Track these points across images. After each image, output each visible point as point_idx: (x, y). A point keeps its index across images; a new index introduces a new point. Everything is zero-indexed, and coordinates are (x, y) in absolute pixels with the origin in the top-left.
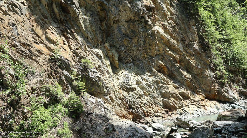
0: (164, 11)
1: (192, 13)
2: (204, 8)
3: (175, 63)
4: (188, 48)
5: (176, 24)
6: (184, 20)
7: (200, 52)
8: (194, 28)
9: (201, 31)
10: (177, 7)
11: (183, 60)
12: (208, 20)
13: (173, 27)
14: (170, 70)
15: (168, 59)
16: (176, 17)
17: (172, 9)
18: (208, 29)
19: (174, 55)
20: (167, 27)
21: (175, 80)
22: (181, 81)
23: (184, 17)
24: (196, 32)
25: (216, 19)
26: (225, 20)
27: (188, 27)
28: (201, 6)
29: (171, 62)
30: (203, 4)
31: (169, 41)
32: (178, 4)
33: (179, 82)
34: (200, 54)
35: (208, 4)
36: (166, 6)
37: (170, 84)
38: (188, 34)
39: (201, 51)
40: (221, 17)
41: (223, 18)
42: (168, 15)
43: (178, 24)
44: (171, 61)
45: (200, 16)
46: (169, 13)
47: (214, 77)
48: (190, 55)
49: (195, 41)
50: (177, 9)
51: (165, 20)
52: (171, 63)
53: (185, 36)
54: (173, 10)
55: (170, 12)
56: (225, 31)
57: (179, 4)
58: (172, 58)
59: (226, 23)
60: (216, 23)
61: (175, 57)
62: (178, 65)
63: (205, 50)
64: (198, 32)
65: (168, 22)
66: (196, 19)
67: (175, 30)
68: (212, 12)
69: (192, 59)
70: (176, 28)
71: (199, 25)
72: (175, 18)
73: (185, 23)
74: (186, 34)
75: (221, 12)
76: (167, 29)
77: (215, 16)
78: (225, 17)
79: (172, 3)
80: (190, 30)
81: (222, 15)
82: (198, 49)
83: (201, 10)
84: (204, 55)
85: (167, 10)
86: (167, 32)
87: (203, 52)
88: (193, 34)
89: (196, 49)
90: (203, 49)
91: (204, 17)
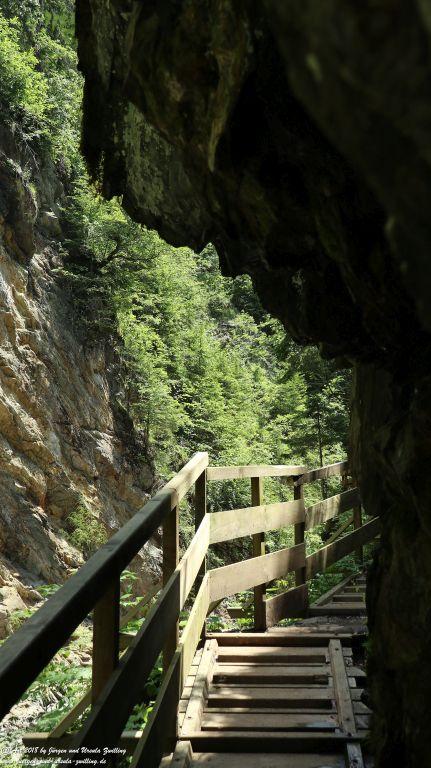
0: (8, 309)
1: (96, 328)
2: (135, 313)
3: (30, 503)
4: (80, 453)
5: (44, 361)
6: (69, 349)
7: (117, 469)
8: (99, 379)
9: (121, 393)
10: (50, 299)
11: (59, 494)
12: (147, 358)
13: (33, 371)
14: (10, 531)
15: (7, 487)
16: (43, 337)
17: (31, 303)
18: (148, 390)
19: (30, 475)
20: (13, 368)
21: (25, 569)
22: (47, 574)
23: (71, 339)
24: (107, 395)
25: (172, 358)
26: (201, 361)
27: (82, 376)
28: (127, 306)
29: (17, 500)
30: (134, 301)
31: (15, 418)
32: (52, 290)
33: (41, 577)
34: (117, 477)
35: (149, 302)
36: (14, 292)
37: (10, 583)
38: (81, 402)
39: (122, 467)
40: (187, 351)
41: (192, 354)
42: (19, 327)
43: (47, 362)
44: (16, 495)
45: (121, 341)
46: (20, 319)
47: (160, 565)
48: (83, 478)
49: (104, 428)
50: (47, 307)
51: (8, 344)
52: (15, 504)
53: (70, 406)
54: (34, 310)
55: (26, 314)
56: (198, 400)
57: (57, 288)
58: (21, 483)
59: (202, 373)
60: (171, 370)
61: (31, 481)
62: (40, 510)
63: (134, 462)
64: (113, 396)
65: (15, 349)
66: (108, 348)
67: (37, 381)
68: (161, 330)
69: (89, 495)
70: (43, 375)
71: (115, 372)
72: (40, 339)
73: (73, 362)
74: (74, 399)
75: (189, 333)
76: (13, 376)
77: (169, 346)
78: (201, 352)
79: (33, 283)
80: (87, 389)
81: (189, 342)
82: (111, 459)
83: (126, 320)
84: (129, 481)
85: (14, 308)
86: (9, 387)
87: (127, 472)
88: (99, 403)
89: (106, 459)
90: (128, 461)
91: (135, 347)
